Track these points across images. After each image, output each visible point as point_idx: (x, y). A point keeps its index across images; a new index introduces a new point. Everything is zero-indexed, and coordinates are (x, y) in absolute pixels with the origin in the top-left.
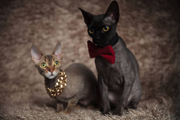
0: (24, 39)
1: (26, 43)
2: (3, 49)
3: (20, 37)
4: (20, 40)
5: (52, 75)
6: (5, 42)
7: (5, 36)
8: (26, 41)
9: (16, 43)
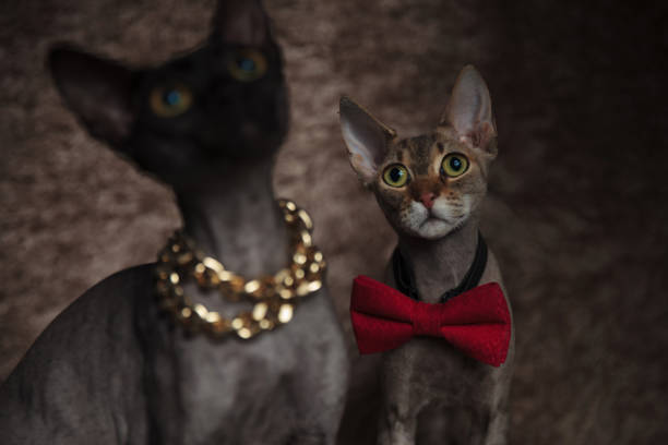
0: (121, 198)
1: (129, 218)
2: (21, 240)
3: (103, 186)
4: (104, 201)
5: (432, 216)
6: (27, 212)
7: (29, 180)
8: (132, 207)
9: (85, 213)
